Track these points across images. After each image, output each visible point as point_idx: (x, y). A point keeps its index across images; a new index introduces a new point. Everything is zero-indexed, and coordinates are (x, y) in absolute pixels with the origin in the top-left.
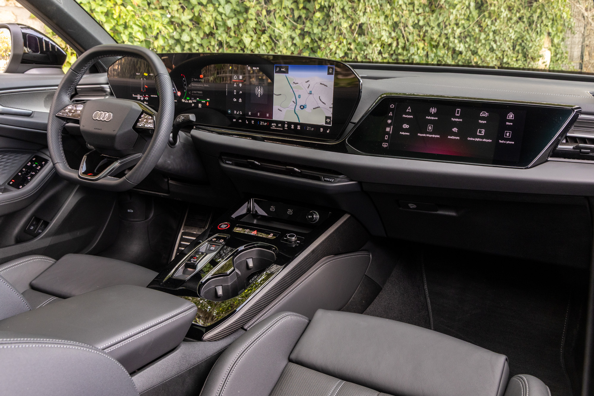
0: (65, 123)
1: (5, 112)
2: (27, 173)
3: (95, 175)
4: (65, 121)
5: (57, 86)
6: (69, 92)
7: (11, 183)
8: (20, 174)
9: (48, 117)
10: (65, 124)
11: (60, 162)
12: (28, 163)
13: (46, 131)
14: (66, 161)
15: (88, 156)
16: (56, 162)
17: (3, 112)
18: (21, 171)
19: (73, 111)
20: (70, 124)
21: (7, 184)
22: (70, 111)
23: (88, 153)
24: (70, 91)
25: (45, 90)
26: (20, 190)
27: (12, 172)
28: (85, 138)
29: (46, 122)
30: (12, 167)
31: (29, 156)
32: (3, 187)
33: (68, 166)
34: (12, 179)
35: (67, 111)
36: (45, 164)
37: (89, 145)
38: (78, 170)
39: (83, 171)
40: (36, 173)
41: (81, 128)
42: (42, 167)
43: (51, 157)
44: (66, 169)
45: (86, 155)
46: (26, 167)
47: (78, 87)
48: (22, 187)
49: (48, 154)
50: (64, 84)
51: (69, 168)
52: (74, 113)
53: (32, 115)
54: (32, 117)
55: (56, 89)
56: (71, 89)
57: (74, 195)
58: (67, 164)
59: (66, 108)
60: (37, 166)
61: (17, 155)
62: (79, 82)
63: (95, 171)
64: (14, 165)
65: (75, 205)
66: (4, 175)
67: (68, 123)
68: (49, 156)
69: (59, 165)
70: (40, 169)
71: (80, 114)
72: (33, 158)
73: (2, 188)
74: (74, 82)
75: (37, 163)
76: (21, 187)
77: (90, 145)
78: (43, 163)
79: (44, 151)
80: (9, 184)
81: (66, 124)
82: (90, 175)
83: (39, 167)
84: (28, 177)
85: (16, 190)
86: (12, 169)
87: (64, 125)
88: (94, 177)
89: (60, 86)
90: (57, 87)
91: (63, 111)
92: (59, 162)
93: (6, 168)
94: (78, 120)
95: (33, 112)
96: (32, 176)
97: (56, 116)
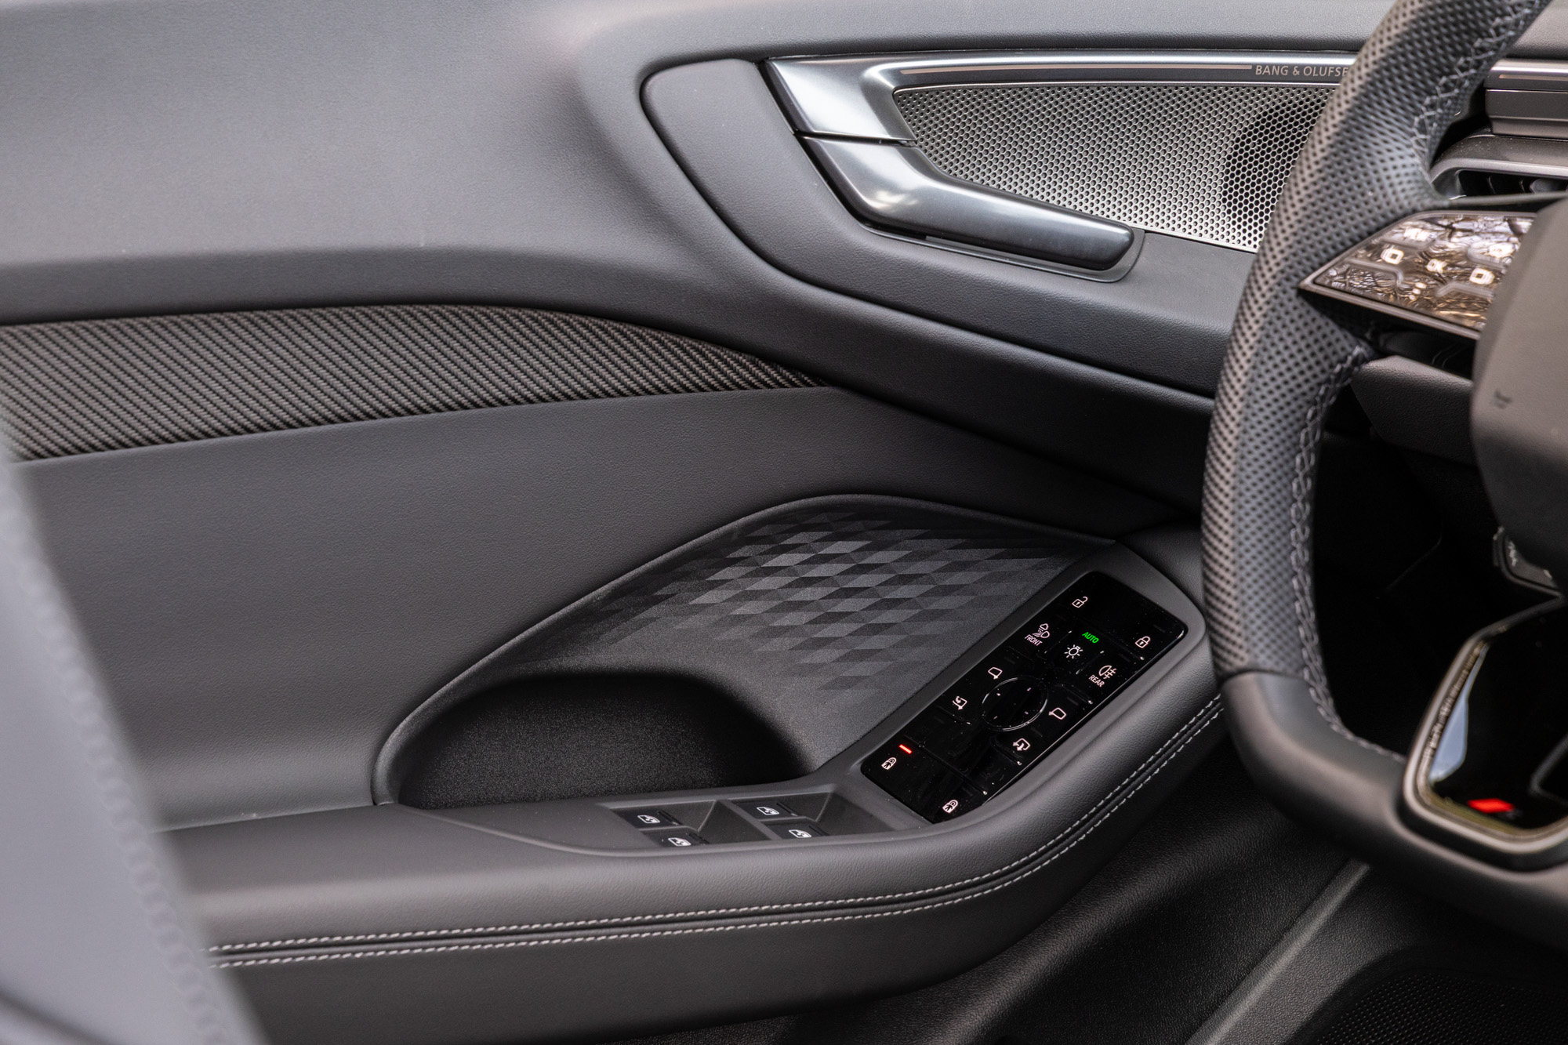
0: (1357, 350)
1: (939, 223)
2: (1015, 704)
3: (1532, 818)
4: (1359, 336)
5: (1352, 47)
6: (1432, 106)
7: (888, 764)
8: (959, 703)
9: (1238, 296)
10: (1359, 361)
11: (1270, 665)
12: (1032, 628)
13: (1211, 394)
14: (1318, 663)
15: (1497, 647)
16: (1241, 658)
17: (922, 220)
18: (973, 684)
19: (1437, 266)
20: (1397, 366)
21: (856, 766)
22: (1416, 263)
23: (1500, 627)
24: (1443, 103)
25: (1249, 73)
26: (943, 827)
27: (910, 683)
28: (1496, 490)
29: (1220, 323)
30: (920, 641)
31: (1049, 574)
32: (827, 789)
33: (1326, 708)
34: (900, 738)
35: (1391, 256)
36: (1155, 653)
37: (1513, 553)
38: (1405, 750)
39: (1439, 773)
40: (1079, 715)
41: (1484, 410)
42: (1130, 669)
43: (1207, 610)
44: (1312, 733)
45: (1486, 639)
46: (1013, 652)
47: (1503, 67)
48: (958, 813)
49: (1192, 574)
50: (1404, 42)
51: (1337, 726)
52: (1441, 280)
53: (1125, 262)
54: (1123, 278)
55: (1335, 76)
56: (1447, 88)
57: (1323, 931)
58: (1321, 686)
59: (1387, 236)
60: (1092, 660)
61: (966, 555)
62: (1520, 33)
63: (1535, 786)
64: (929, 628)
65: (1319, 1013)
66: (848, 696)
67: (1382, 354)
68: (1199, 594)
69: (1261, 685)
70: (1114, 687)
71: (1489, 295)
72: (1075, 593)
73: (823, 796)
74: (1481, 33)
75: (1095, 639)
76: (951, 806)
77: (1521, 550)
78: (1143, 642)
79: (1163, 548)
80: (871, 768)
81: (1366, 361)
82: (1493, 815)
83: (1110, 672)
84: (1016, 735)
85: (912, 830)
86: (916, 654)
87: (1347, 373)
88: (1523, 835)
89: (1374, 54)
90: (1349, 61)
91: (1359, 257)
92: (1263, 660)
93: (875, 642)
94: (1471, 344)
95: (1132, 233)
96: (1048, 738)
97: (1303, 293)
